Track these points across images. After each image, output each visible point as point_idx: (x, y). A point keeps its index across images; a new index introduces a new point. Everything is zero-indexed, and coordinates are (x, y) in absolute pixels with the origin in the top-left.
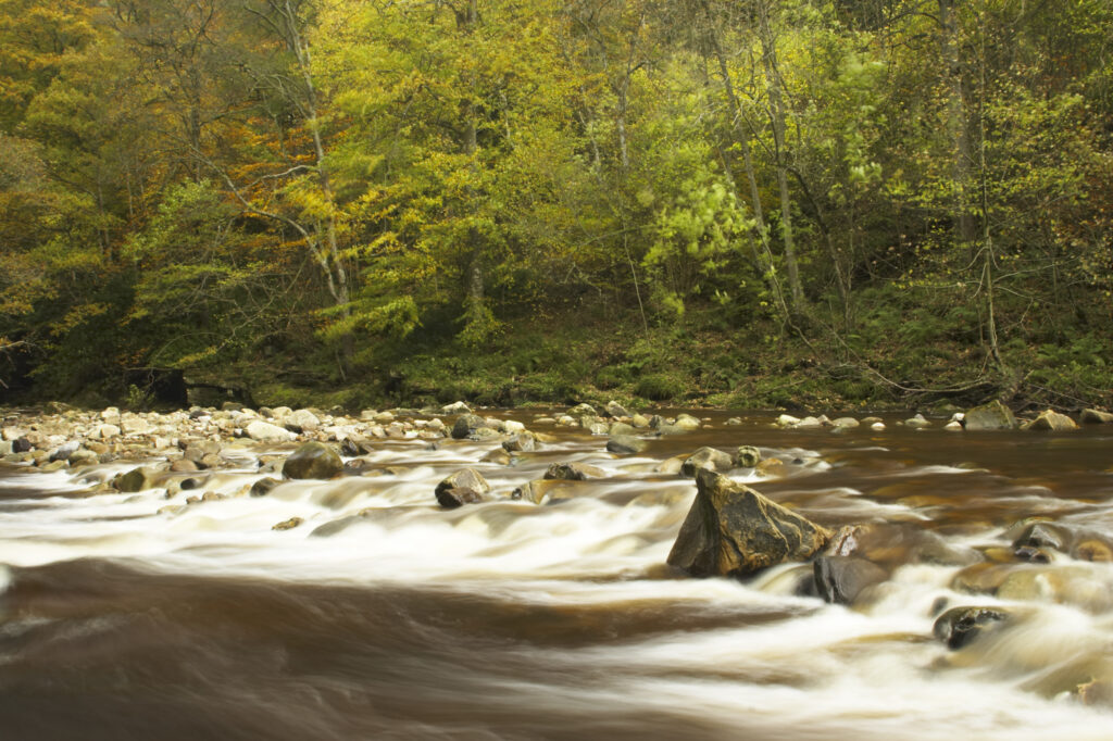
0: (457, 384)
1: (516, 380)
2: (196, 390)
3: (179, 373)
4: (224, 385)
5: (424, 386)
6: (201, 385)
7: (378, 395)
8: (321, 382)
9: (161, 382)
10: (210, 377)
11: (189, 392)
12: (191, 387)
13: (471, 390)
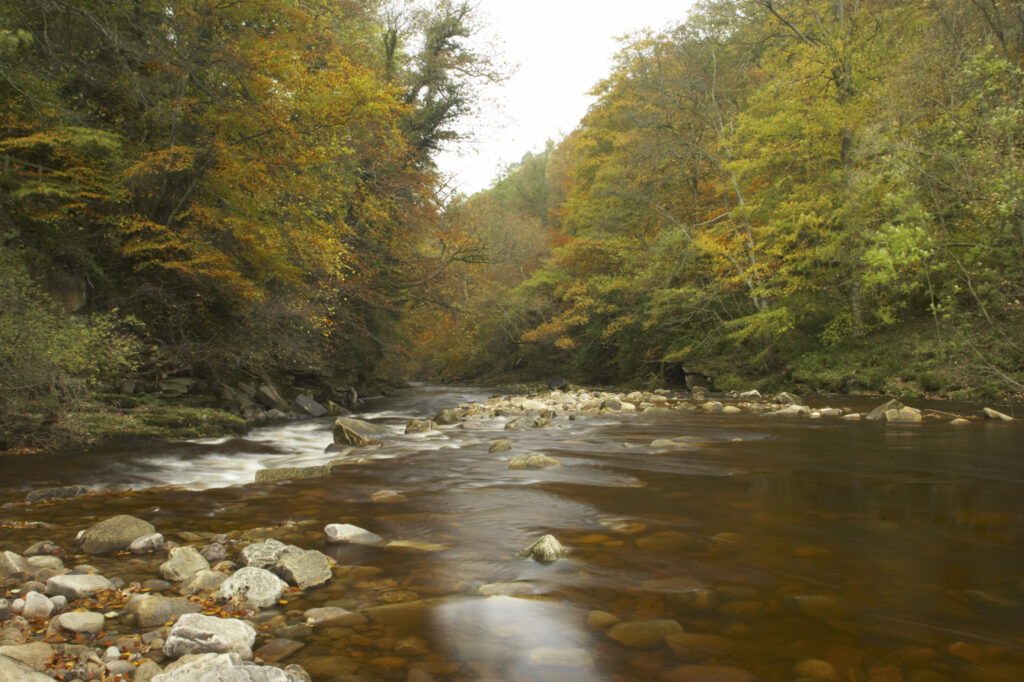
0: (819, 376)
1: (857, 372)
2: (691, 377)
3: (679, 364)
4: (705, 373)
5: (801, 377)
6: (693, 374)
7: (782, 382)
8: (755, 373)
9: (670, 371)
10: (699, 368)
11: (687, 378)
12: (688, 374)
13: (825, 381)
